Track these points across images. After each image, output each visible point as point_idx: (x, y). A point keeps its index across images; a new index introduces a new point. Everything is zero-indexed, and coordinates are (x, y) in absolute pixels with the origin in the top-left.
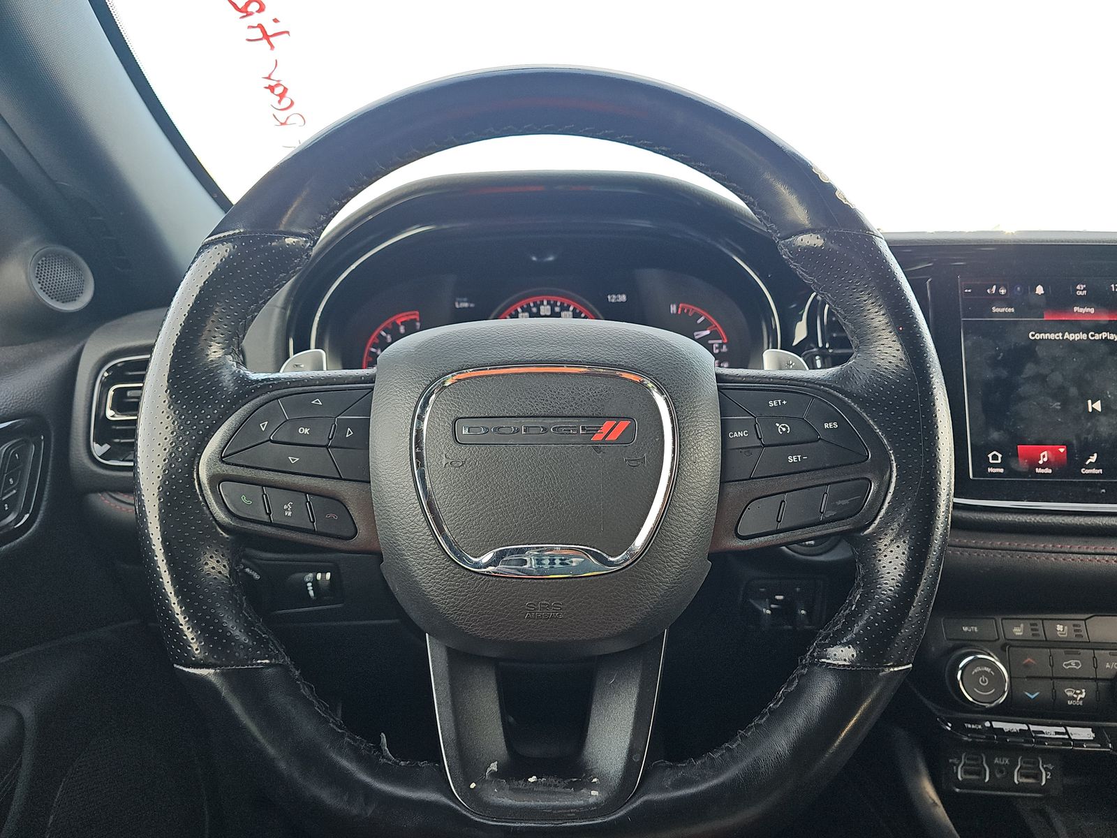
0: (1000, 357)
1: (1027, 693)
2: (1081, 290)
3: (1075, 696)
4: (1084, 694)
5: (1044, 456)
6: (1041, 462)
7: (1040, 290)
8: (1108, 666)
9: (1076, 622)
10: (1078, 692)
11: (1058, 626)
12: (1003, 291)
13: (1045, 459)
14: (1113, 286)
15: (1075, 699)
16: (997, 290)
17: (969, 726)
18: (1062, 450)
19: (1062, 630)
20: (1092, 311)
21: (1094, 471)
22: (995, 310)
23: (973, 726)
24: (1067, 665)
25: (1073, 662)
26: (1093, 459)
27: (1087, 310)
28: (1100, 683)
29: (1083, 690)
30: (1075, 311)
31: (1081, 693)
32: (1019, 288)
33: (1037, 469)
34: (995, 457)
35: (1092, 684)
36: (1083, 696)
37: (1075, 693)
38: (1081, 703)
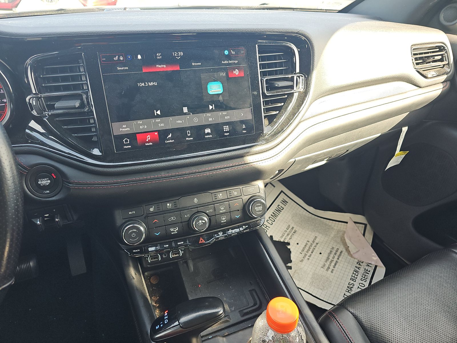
0: (123, 93)
1: (155, 234)
2: (159, 56)
3: (174, 230)
4: (177, 229)
5: (148, 138)
6: (147, 140)
7: (139, 57)
8: (186, 216)
9: (175, 201)
10: (175, 228)
11: (168, 204)
12: (121, 58)
13: (149, 139)
14: (173, 53)
15: (174, 231)
16: (119, 58)
17: (135, 251)
18: (156, 134)
19: (169, 205)
20: (165, 66)
21: (171, 141)
22: (118, 68)
23: (136, 251)
24: (170, 219)
25: (172, 218)
26: (170, 136)
27: (162, 66)
28: (183, 223)
29: (177, 228)
30: (157, 66)
31: (176, 229)
32: (129, 57)
33: (146, 144)
34: (126, 141)
35: (181, 224)
36: (177, 230)
37: (174, 229)
38: (177, 232)
